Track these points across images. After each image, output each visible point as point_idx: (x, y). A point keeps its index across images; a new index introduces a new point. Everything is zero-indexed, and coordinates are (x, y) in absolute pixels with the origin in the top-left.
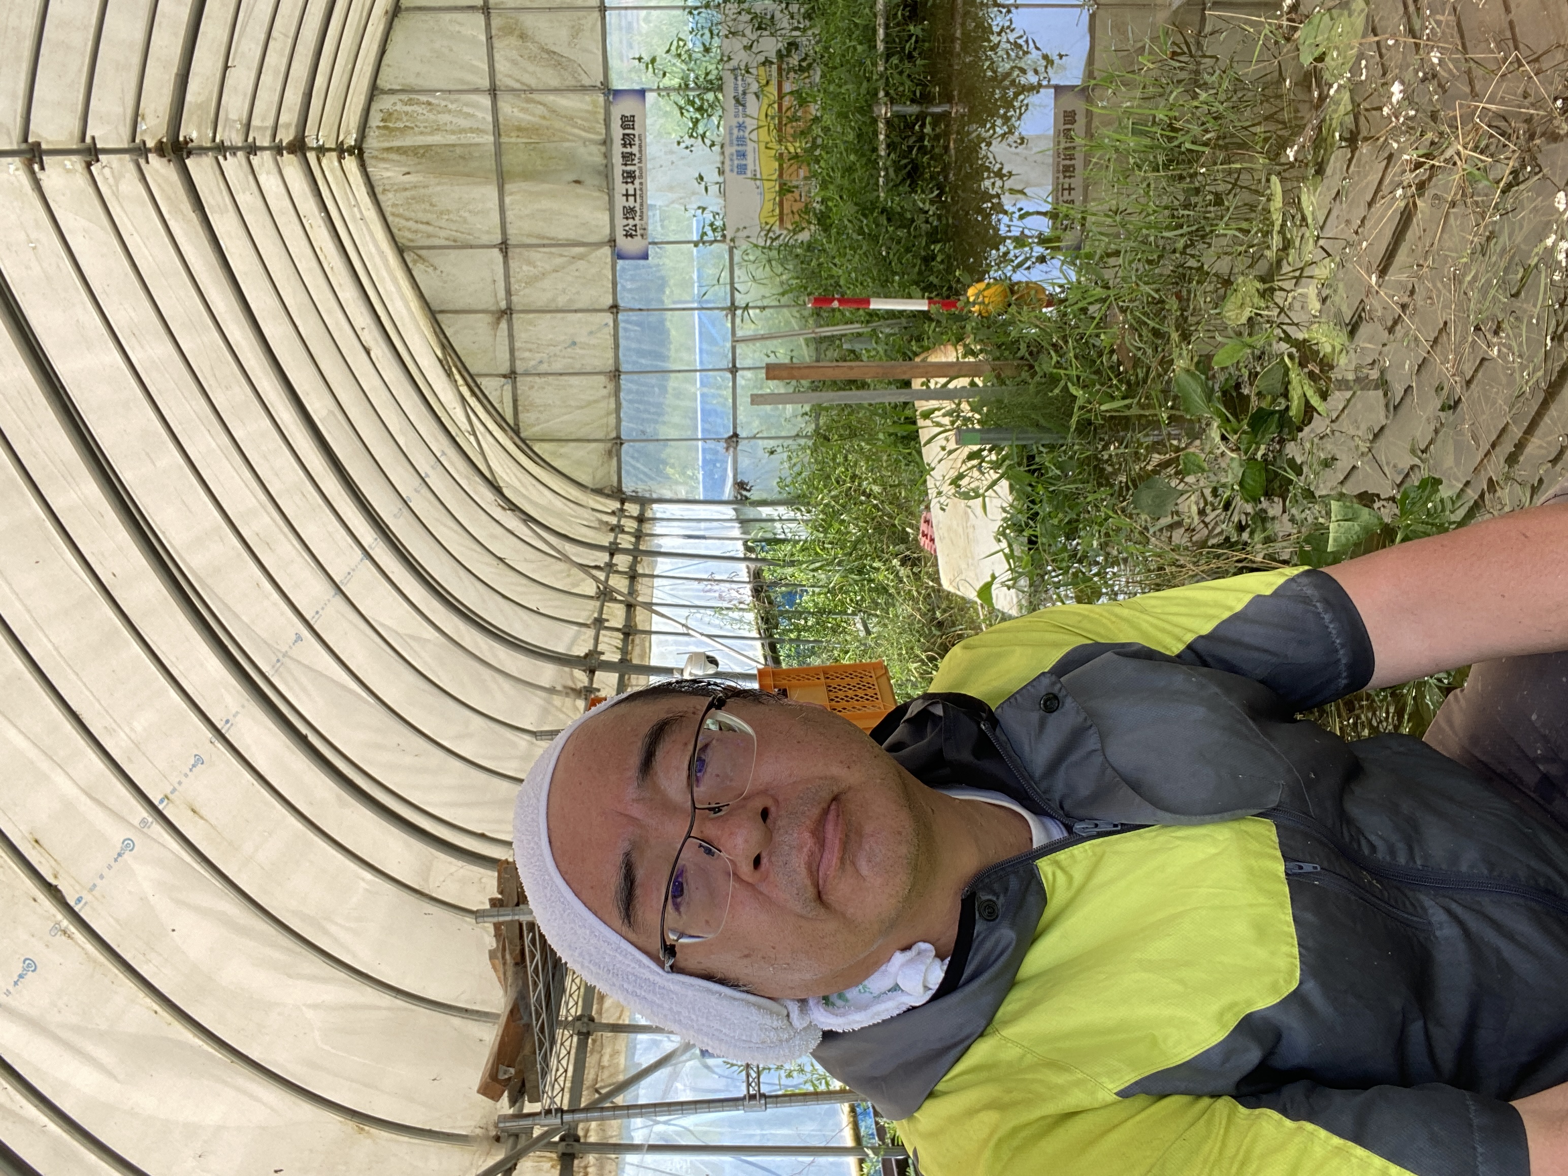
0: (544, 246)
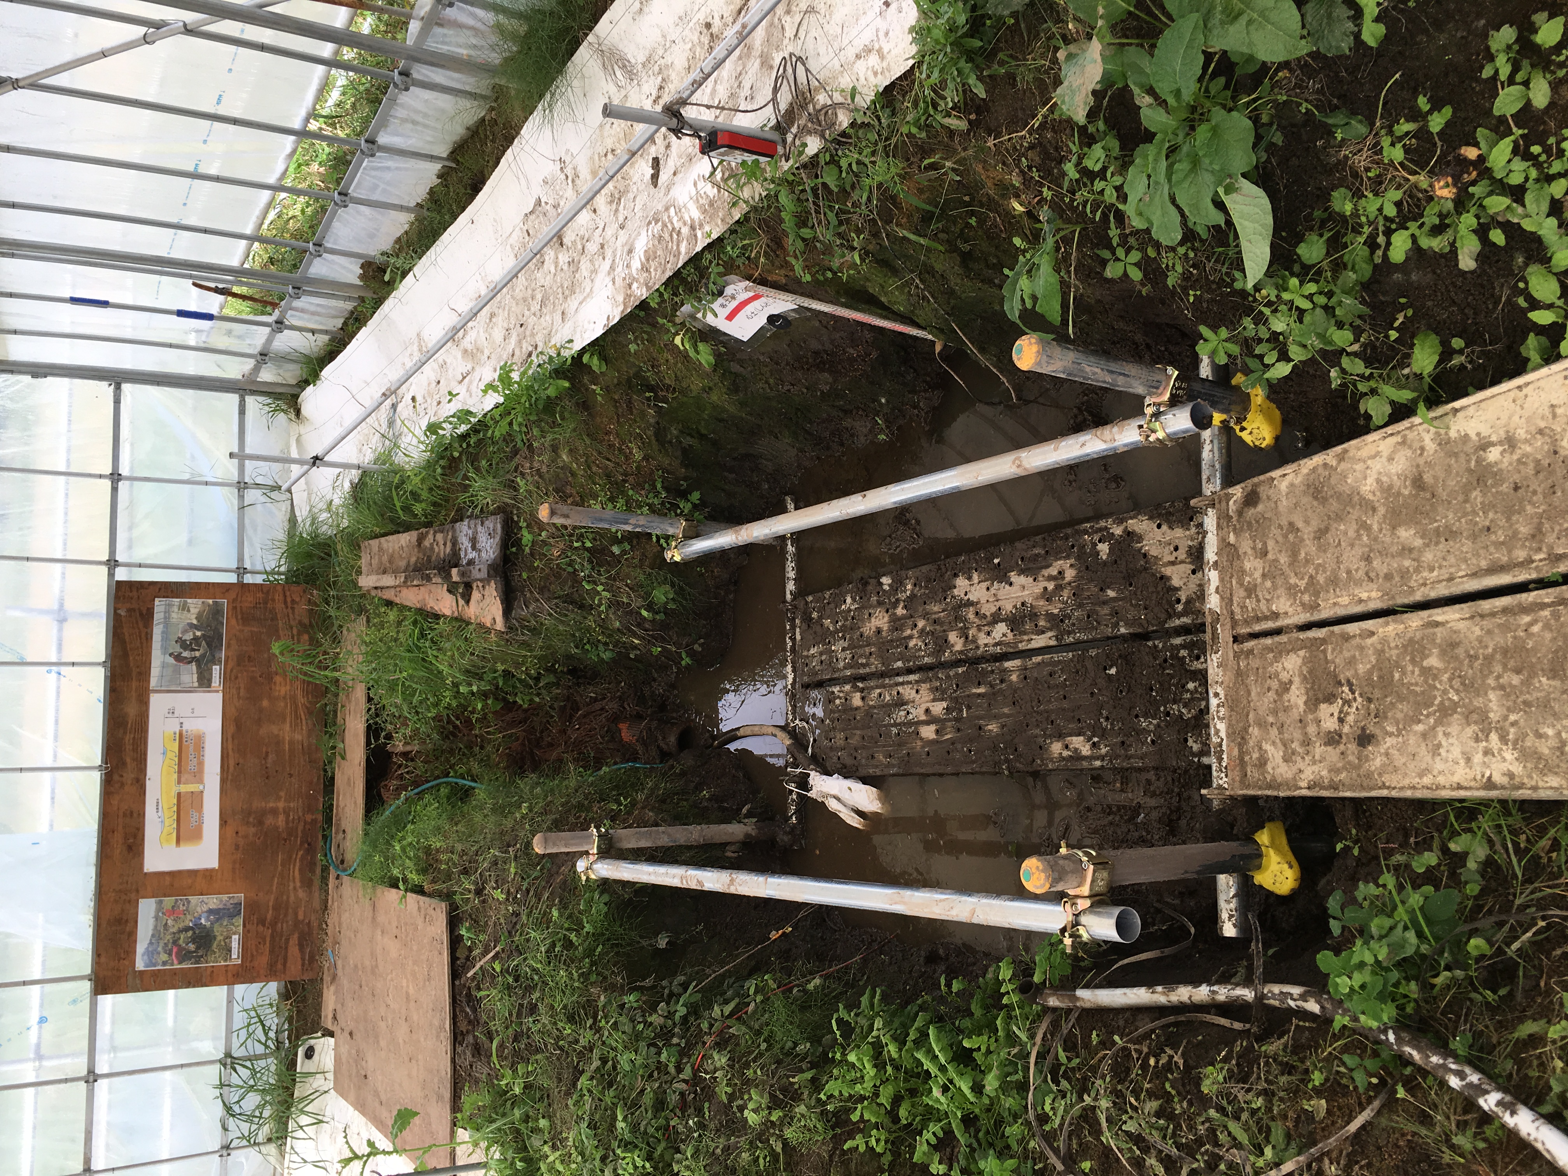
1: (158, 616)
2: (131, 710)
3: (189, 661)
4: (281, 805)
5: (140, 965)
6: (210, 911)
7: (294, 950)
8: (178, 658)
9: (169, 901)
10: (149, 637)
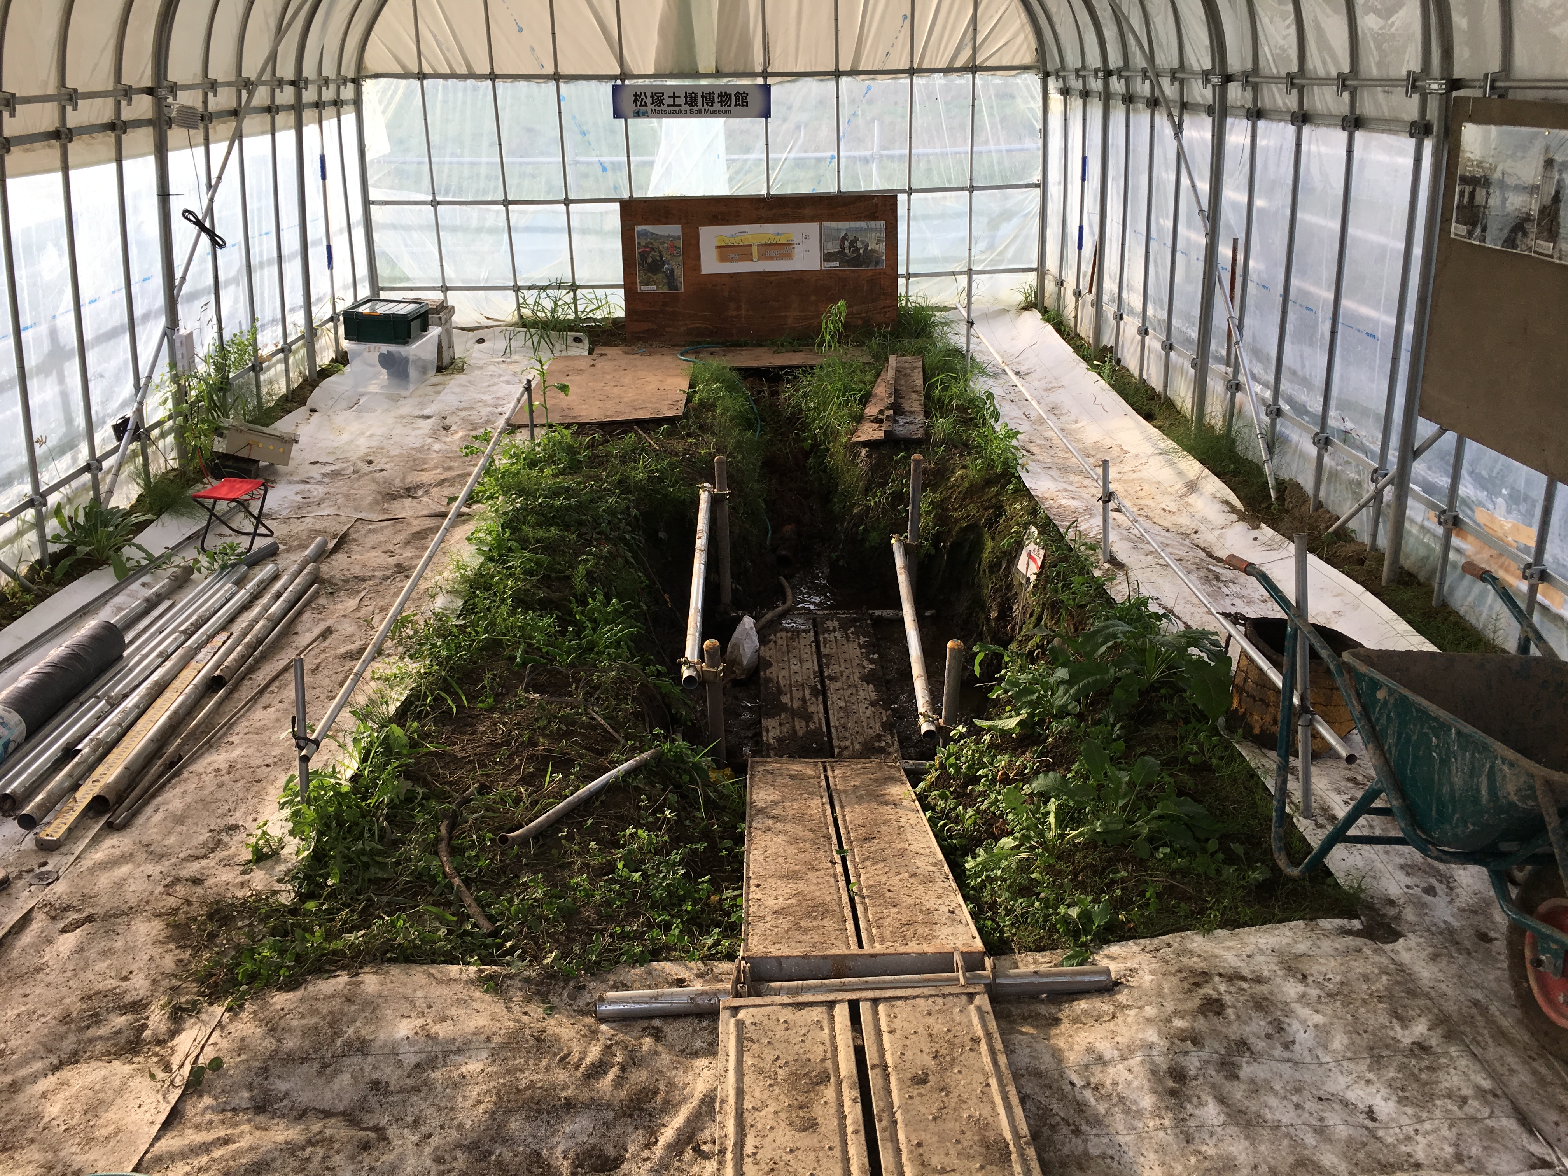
1: (873, 224)
2: (807, 211)
3: (842, 246)
4: (743, 312)
5: (639, 228)
6: (672, 271)
7: (645, 326)
8: (844, 239)
9: (680, 244)
10: (858, 219)
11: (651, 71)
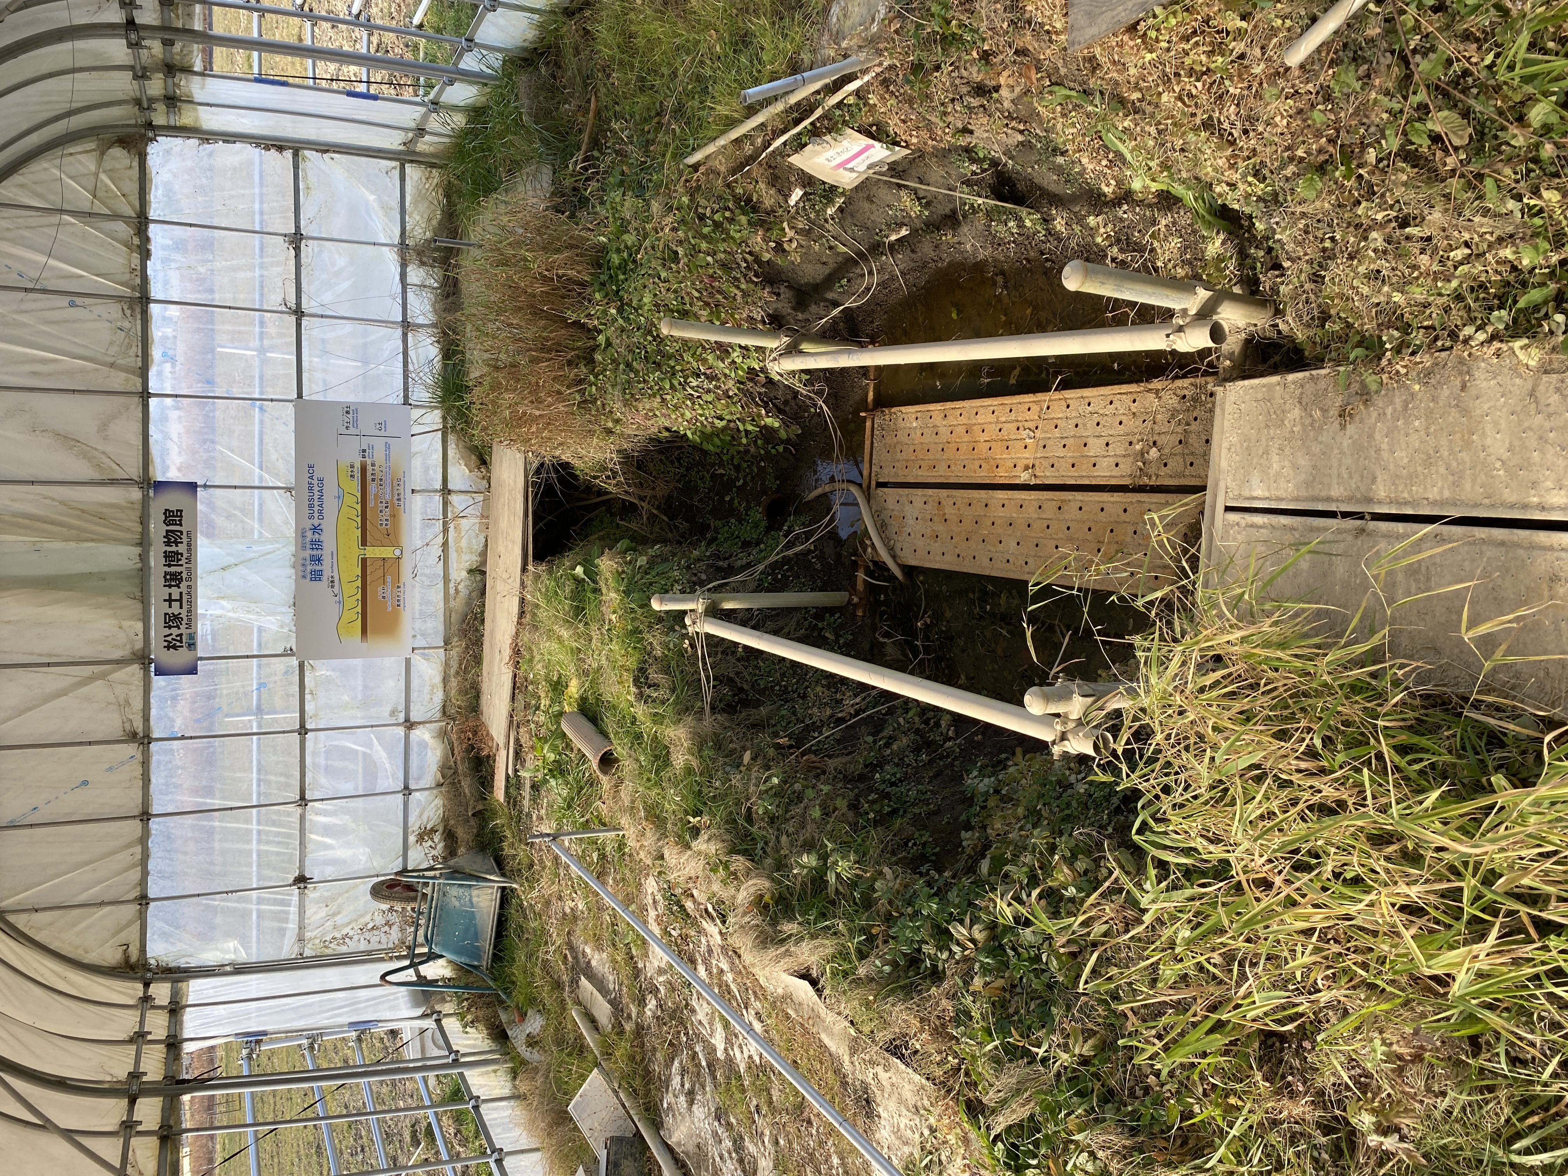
0: (49, 665)
11: (139, 626)
